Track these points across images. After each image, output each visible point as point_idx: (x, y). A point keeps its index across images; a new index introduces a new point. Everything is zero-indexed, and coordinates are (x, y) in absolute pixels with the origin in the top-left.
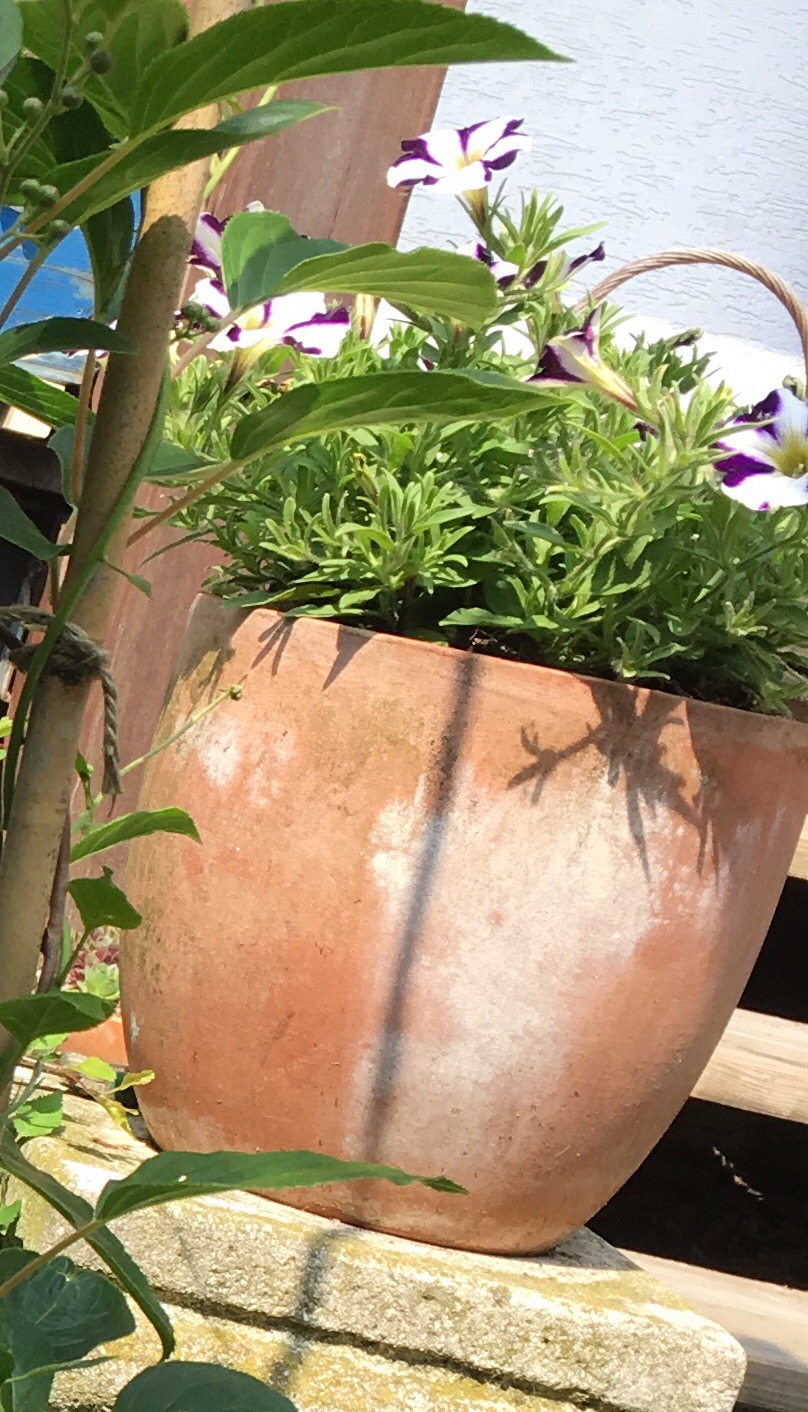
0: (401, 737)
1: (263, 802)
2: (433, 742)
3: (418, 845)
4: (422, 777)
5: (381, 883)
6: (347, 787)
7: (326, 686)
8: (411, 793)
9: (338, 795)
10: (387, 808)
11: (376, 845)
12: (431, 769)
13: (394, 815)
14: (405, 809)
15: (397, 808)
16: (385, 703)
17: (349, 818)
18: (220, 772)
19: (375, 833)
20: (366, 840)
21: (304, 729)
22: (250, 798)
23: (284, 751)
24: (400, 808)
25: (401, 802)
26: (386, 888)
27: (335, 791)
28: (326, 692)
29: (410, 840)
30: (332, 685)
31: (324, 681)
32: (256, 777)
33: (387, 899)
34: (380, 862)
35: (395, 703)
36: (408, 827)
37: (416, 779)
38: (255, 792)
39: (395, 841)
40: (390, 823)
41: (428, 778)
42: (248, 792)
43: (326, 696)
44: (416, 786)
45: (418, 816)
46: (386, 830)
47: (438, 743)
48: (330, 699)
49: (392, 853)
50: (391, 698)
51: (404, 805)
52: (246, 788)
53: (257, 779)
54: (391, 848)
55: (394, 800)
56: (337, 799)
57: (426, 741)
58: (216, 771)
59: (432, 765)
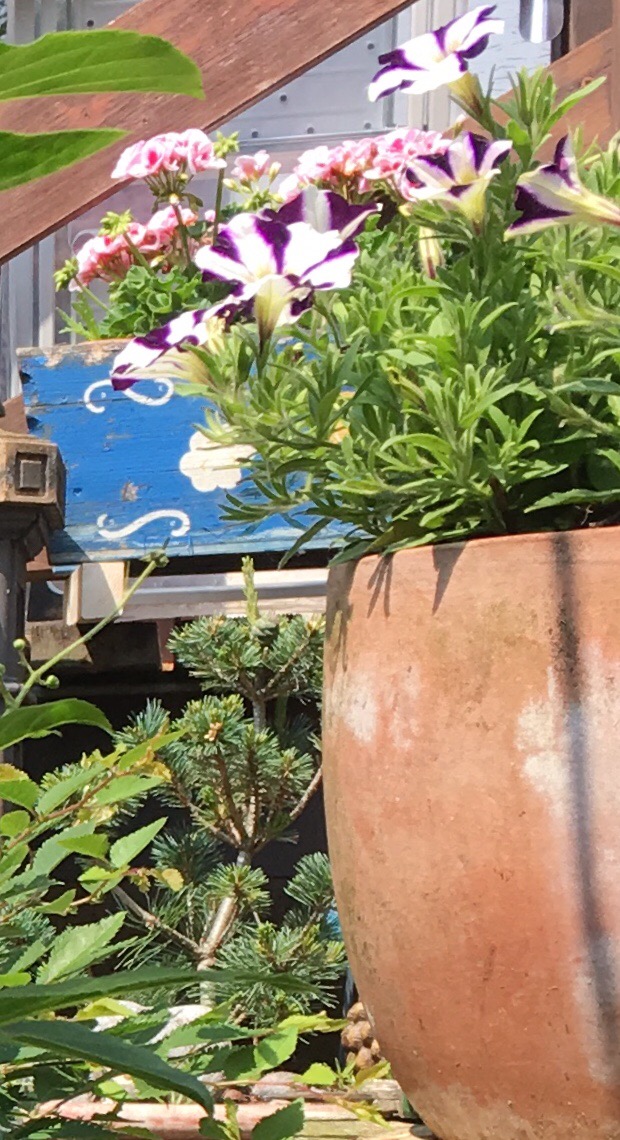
0: (518, 635)
1: (407, 744)
2: (550, 631)
3: (565, 739)
4: (550, 669)
5: (540, 788)
6: (480, 702)
7: (435, 609)
8: (542, 687)
9: (473, 713)
10: (524, 711)
11: (523, 751)
12: (557, 658)
13: (532, 716)
14: (541, 707)
15: (532, 707)
16: (493, 607)
17: (490, 732)
18: (364, 730)
19: (519, 739)
20: (512, 750)
21: (425, 659)
22: (395, 745)
23: (413, 687)
24: (537, 707)
25: (535, 702)
26: (546, 792)
27: (470, 710)
28: (436, 615)
29: (556, 737)
30: (440, 606)
31: (432, 605)
32: (396, 722)
33: (551, 803)
34: (532, 767)
35: (503, 604)
36: (550, 724)
37: (544, 673)
38: (398, 737)
39: (542, 742)
40: (531, 726)
41: (555, 667)
42: (392, 740)
43: (438, 619)
44: (546, 680)
45: (557, 710)
46: (529, 733)
47: (556, 630)
48: (441, 622)
49: (542, 754)
50: (498, 600)
51: (540, 702)
52: (389, 736)
53: (396, 724)
54: (540, 750)
55: (528, 700)
56: (473, 718)
57: (542, 633)
58: (361, 730)
59: (556, 654)
